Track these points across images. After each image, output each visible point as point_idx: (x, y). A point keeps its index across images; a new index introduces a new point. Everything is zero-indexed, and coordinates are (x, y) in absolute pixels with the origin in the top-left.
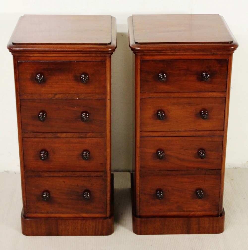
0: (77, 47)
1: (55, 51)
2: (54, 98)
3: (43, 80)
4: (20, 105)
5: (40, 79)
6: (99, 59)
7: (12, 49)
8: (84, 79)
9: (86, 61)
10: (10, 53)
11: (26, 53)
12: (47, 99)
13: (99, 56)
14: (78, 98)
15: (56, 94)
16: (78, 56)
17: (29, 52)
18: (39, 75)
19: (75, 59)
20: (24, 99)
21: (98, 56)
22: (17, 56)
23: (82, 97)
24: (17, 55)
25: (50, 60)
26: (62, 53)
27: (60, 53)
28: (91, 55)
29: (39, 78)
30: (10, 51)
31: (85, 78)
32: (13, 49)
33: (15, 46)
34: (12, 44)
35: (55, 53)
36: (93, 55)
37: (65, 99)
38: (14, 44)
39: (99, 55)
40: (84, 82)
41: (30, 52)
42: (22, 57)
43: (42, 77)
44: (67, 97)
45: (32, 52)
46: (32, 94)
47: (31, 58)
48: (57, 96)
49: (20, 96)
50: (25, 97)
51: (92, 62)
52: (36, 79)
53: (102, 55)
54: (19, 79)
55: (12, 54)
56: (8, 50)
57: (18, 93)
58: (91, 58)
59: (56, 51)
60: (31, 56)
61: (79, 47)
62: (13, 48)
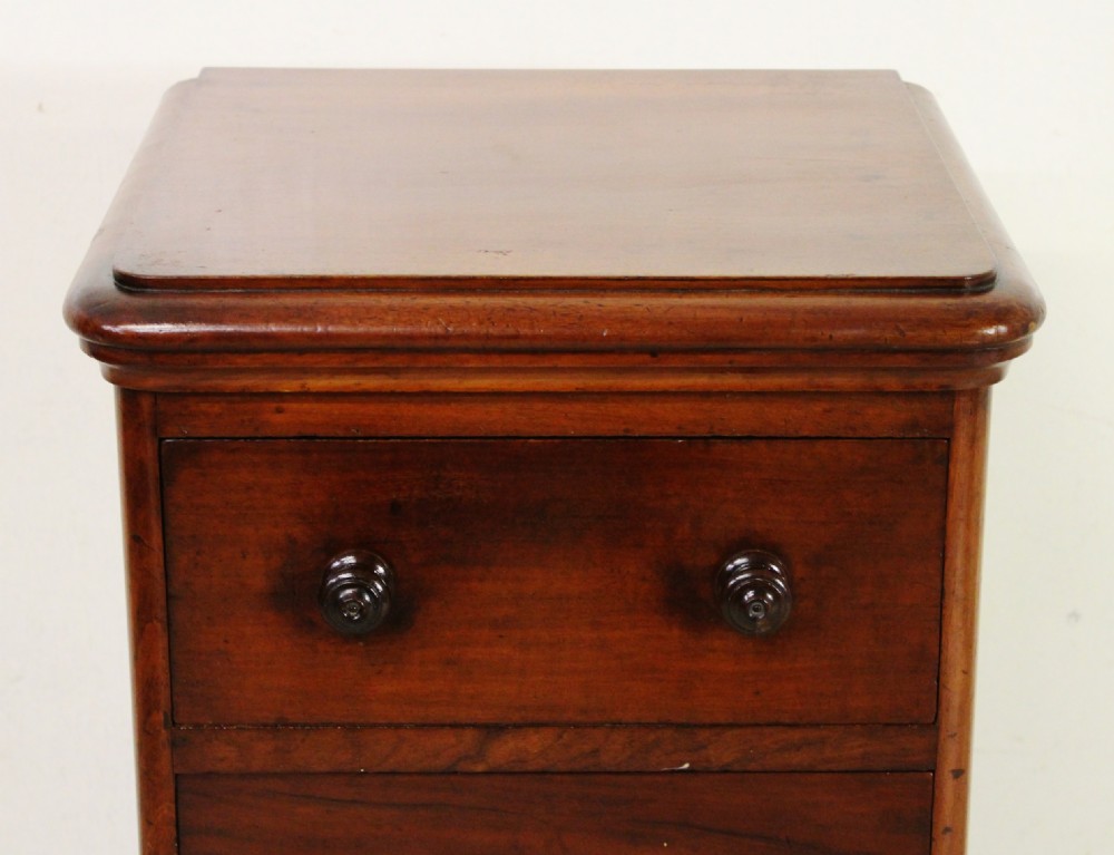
0: (703, 307)
1: (505, 344)
2: (480, 768)
3: (385, 606)
4: (177, 827)
5: (359, 596)
6: (885, 417)
7: (107, 328)
8: (751, 594)
9: (771, 432)
10: (96, 367)
11: (242, 361)
12: (420, 773)
13: (897, 394)
14: (686, 766)
15: (494, 730)
16: (706, 394)
17: (268, 359)
18: (350, 560)
19: (671, 417)
20: (209, 775)
21: (881, 393)
22: (155, 394)
23: (723, 751)
24: (153, 382)
25: (450, 433)
26: (565, 361)
27: (546, 363)
28: (821, 380)
29: (349, 591)
30: (95, 352)
31: (761, 590)
32: (120, 329)
33: (136, 301)
34: (109, 283)
35: (496, 361)
36: (840, 381)
37: (571, 773)
38: (125, 282)
39: (891, 382)
40: (755, 619)
41: (278, 359)
42: (204, 406)
43: (378, 578)
44: (595, 752)
45: (298, 360)
46: (278, 727)
47: (279, 411)
48: (503, 751)
49: (173, 744)
50: (222, 754)
51: (820, 446)
52: (329, 598)
53: (918, 382)
54: (169, 597)
55: (113, 378)
56: (74, 340)
57: (159, 717)
58: (818, 408)
59: (514, 344)
60: (279, 396)
61: (714, 308)
62: (116, 324)
